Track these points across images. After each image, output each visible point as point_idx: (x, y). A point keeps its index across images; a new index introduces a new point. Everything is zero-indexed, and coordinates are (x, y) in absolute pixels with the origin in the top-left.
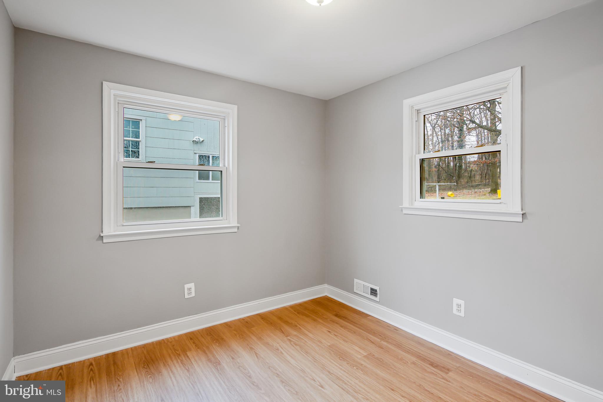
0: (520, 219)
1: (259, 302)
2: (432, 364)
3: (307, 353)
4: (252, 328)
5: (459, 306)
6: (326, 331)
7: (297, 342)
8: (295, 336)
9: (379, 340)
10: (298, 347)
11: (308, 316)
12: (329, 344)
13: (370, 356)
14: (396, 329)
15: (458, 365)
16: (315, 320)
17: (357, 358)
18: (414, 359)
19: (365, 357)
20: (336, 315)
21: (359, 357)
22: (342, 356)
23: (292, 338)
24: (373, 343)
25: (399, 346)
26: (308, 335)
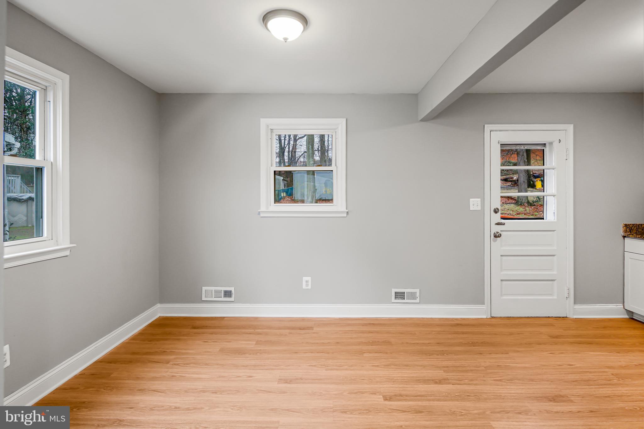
0: (345, 215)
1: (95, 346)
2: (300, 329)
3: (206, 364)
4: (111, 376)
5: (307, 282)
6: (202, 343)
7: (185, 362)
8: (175, 359)
9: (253, 330)
10: (192, 365)
11: (166, 340)
12: (218, 350)
13: (258, 343)
14: (256, 319)
15: (313, 323)
16: (178, 340)
17: (252, 348)
18: (288, 331)
19: (256, 344)
20: (194, 328)
21: (252, 346)
22: (240, 352)
23: (176, 362)
24: (250, 334)
25: (270, 328)
26: (189, 353)
